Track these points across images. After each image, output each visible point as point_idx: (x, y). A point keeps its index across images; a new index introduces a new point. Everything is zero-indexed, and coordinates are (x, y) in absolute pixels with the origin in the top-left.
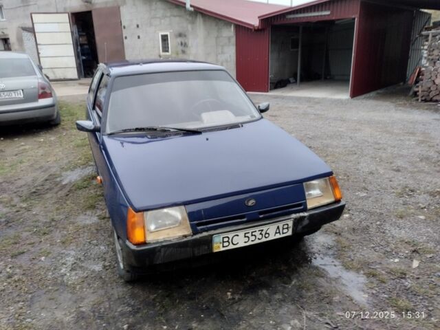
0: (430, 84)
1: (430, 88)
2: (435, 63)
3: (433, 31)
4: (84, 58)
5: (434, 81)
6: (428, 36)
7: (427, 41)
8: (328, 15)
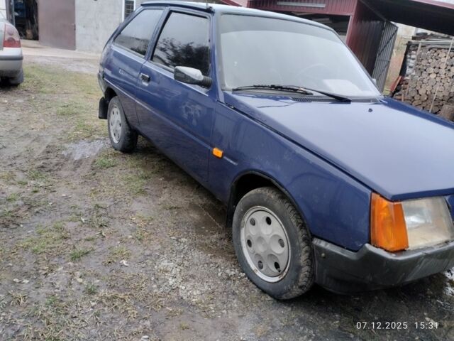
0: (414, 94)
1: (413, 97)
2: (422, 72)
3: (423, 41)
4: (17, 14)
5: (418, 91)
6: (417, 45)
7: (416, 50)
8: (323, 8)
